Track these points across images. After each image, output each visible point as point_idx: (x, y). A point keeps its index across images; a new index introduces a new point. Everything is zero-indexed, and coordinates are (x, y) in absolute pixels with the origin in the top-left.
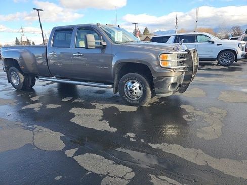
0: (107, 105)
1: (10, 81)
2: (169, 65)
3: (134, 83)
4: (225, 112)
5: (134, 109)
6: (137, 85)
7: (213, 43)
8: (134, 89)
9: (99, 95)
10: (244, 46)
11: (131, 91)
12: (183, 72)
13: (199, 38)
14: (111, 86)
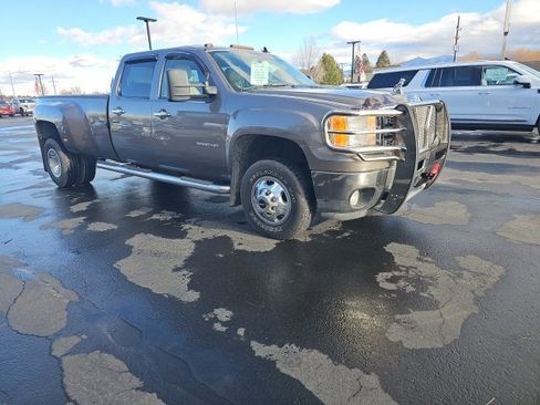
2: (352, 143)
3: (272, 183)
5: (269, 245)
6: (277, 188)
7: (527, 86)
11: (263, 203)
13: (489, 75)
14: (227, 188)
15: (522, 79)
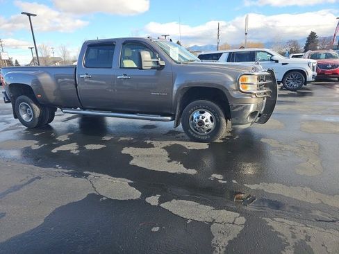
0: (168, 143)
1: (17, 116)
2: (249, 89)
3: (203, 112)
4: (316, 145)
5: (205, 146)
6: (207, 115)
7: (277, 61)
8: (204, 120)
9: (149, 131)
10: (315, 65)
11: (201, 123)
12: (264, 98)
13: (259, 56)
14: (170, 118)
15: (274, 58)
